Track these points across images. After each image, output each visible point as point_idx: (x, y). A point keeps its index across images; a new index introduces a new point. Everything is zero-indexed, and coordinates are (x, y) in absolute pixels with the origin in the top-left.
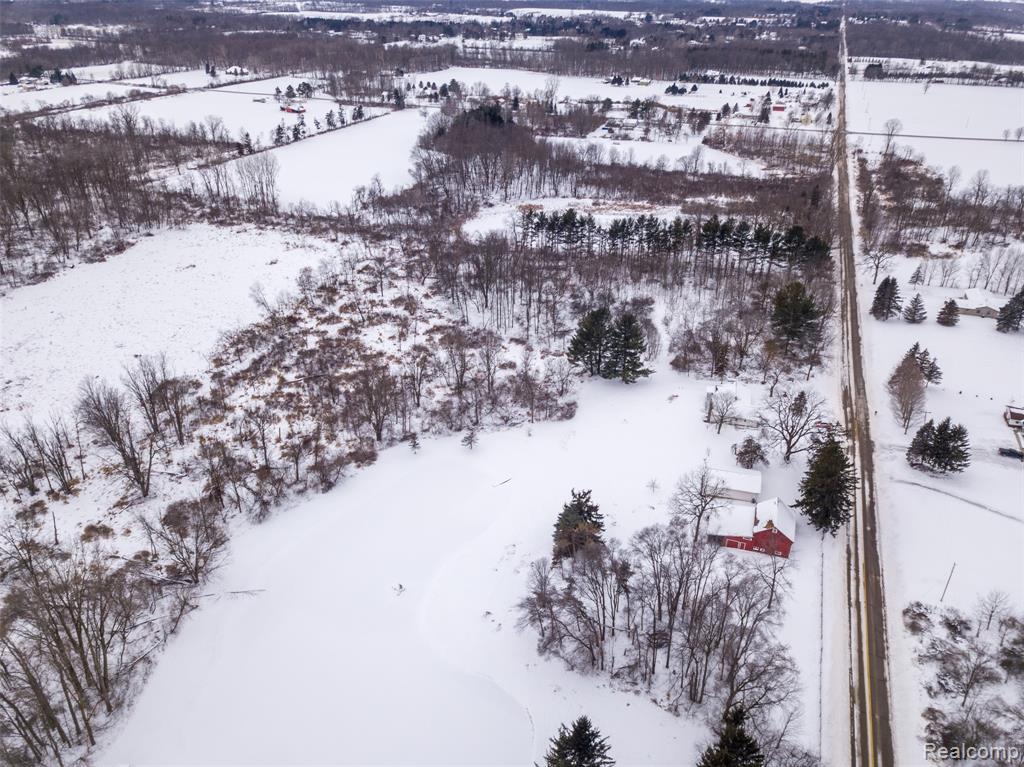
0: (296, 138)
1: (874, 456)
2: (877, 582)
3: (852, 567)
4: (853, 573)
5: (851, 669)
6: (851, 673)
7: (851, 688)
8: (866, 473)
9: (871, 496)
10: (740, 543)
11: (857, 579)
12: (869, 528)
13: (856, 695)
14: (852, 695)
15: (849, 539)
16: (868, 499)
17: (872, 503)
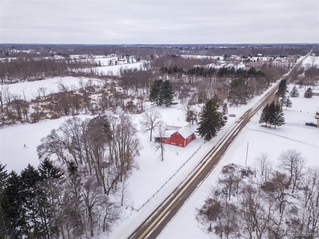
0: (116, 64)
1: (247, 124)
2: (220, 157)
3: (211, 152)
4: (210, 154)
5: (182, 182)
6: (181, 183)
7: (177, 188)
8: (240, 127)
9: (237, 133)
10: (166, 141)
11: (211, 156)
12: (228, 142)
13: (177, 191)
14: (175, 191)
15: (217, 144)
16: (235, 134)
17: (236, 135)
